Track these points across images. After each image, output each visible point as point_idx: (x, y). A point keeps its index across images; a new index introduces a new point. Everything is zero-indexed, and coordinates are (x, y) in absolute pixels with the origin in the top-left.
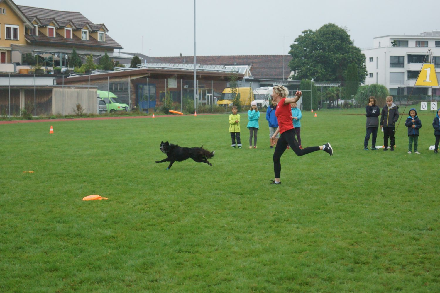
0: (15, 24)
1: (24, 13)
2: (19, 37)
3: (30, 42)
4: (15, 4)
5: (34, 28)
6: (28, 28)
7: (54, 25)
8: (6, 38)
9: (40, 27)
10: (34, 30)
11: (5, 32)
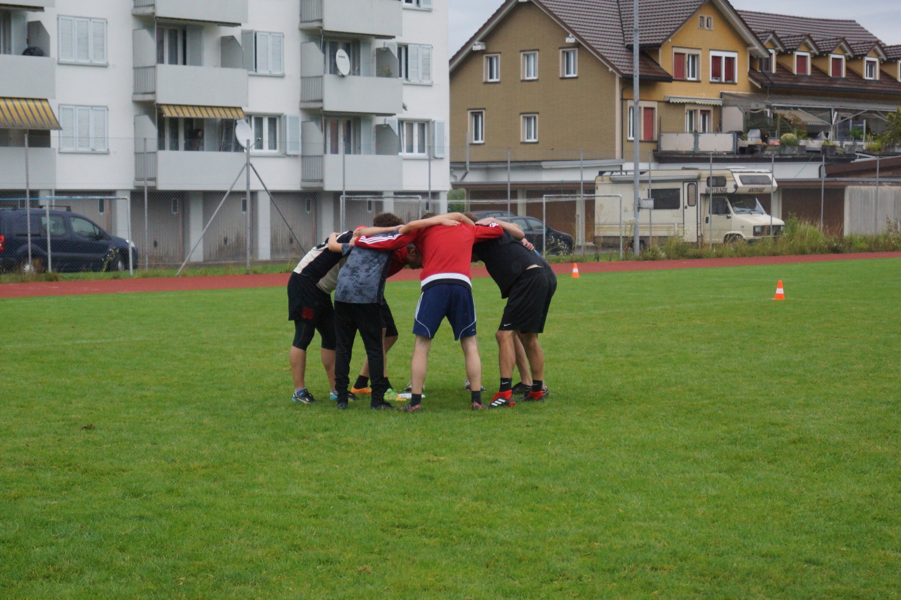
0: (730, 49)
1: (750, 26)
2: (738, 78)
3: (760, 87)
4: (731, 7)
5: (768, 56)
6: (755, 57)
7: (810, 49)
9: (780, 54)
10: (768, 61)
11: (709, 66)
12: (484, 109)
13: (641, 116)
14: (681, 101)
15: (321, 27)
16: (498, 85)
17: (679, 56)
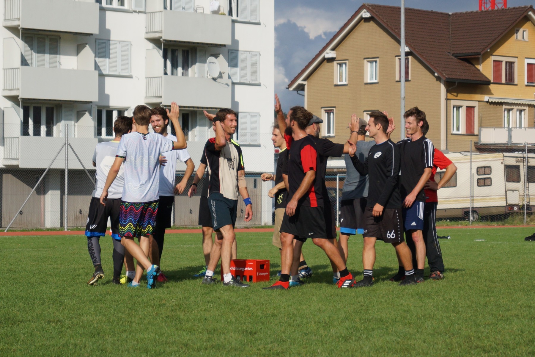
8: (526, 83)
11: (524, 71)
12: (335, 107)
13: (463, 112)
14: (500, 101)
15: (162, 38)
16: (346, 87)
17: (497, 63)
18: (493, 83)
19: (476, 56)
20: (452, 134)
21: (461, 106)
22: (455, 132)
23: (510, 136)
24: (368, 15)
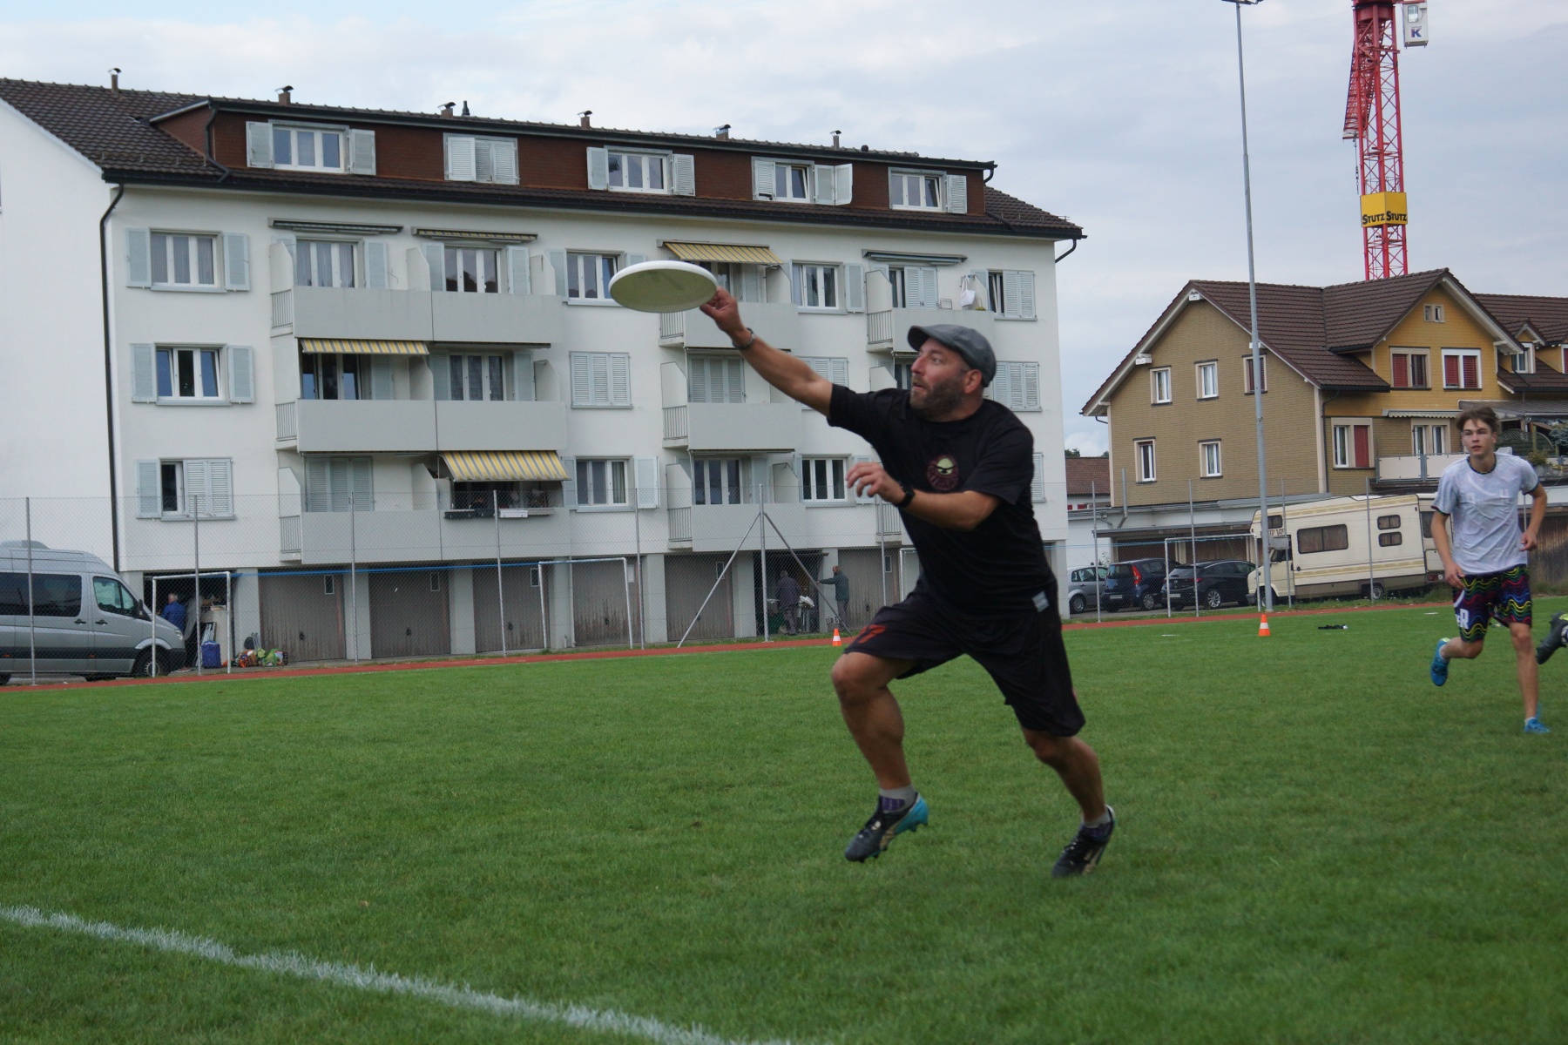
0: (1470, 346)
1: (1493, 314)
2: (1483, 382)
3: (1513, 392)
4: (1467, 292)
5: (1522, 352)
6: (1506, 354)
8: (1445, 387)
9: (1539, 349)
11: (1441, 369)
12: (1154, 438)
13: (1350, 437)
14: (1405, 415)
15: (892, 349)
16: (1169, 407)
17: (1399, 358)
18: (1393, 389)
19: (1366, 350)
20: (1335, 469)
21: (1348, 426)
22: (1340, 465)
23: (1424, 468)
24: (1197, 297)
